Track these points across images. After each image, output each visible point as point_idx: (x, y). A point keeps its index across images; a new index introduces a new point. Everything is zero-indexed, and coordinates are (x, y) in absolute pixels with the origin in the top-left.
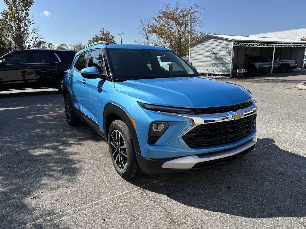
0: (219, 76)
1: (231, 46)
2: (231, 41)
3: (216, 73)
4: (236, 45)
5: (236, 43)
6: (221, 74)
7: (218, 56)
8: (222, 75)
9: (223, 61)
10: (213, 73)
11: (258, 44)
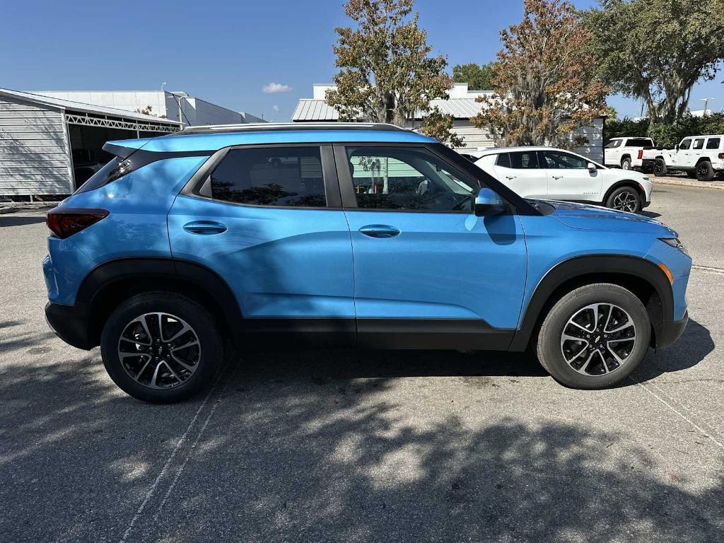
0: (35, 200)
1: (61, 122)
2: (58, 110)
3: (22, 193)
4: (71, 120)
5: (70, 116)
6: (40, 196)
7: (20, 148)
8: (45, 198)
9: (41, 161)
10: (12, 193)
11: (111, 121)
